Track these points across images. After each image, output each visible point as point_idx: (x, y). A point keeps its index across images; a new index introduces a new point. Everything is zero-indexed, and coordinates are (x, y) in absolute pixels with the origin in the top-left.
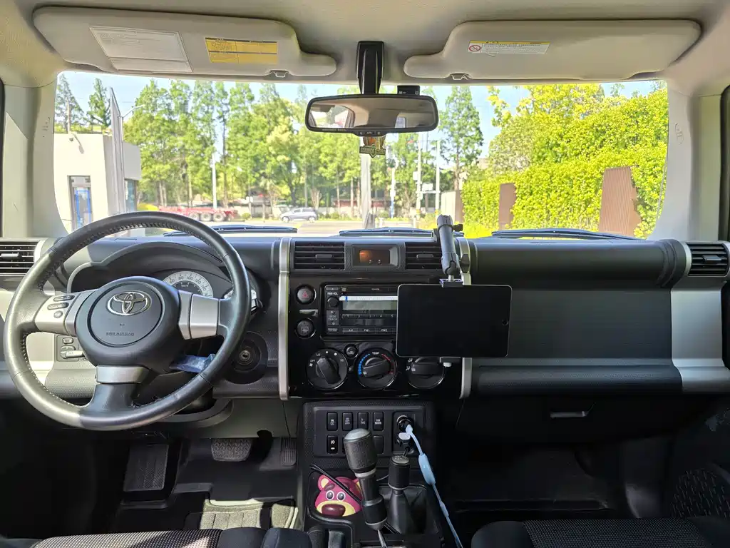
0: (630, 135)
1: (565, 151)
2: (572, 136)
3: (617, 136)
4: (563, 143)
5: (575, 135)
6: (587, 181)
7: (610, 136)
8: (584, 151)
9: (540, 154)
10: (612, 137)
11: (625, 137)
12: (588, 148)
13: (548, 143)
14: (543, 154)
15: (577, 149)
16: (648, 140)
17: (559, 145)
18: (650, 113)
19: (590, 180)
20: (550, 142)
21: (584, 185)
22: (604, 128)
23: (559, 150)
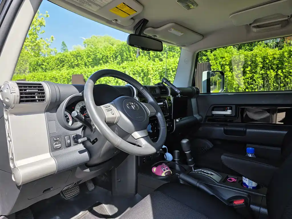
0: (75, 63)
1: (47, 67)
2: (49, 62)
3: (70, 63)
4: (45, 64)
5: (51, 61)
6: (64, 79)
7: (66, 63)
8: (55, 68)
9: (34, 68)
10: (67, 64)
11: (73, 64)
12: (57, 67)
13: (37, 63)
14: (36, 67)
15: (52, 67)
16: (83, 66)
17: (43, 65)
18: (82, 56)
19: (65, 79)
20: (39, 63)
21: (62, 81)
22: (64, 60)
23: (44, 67)
